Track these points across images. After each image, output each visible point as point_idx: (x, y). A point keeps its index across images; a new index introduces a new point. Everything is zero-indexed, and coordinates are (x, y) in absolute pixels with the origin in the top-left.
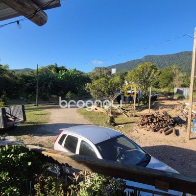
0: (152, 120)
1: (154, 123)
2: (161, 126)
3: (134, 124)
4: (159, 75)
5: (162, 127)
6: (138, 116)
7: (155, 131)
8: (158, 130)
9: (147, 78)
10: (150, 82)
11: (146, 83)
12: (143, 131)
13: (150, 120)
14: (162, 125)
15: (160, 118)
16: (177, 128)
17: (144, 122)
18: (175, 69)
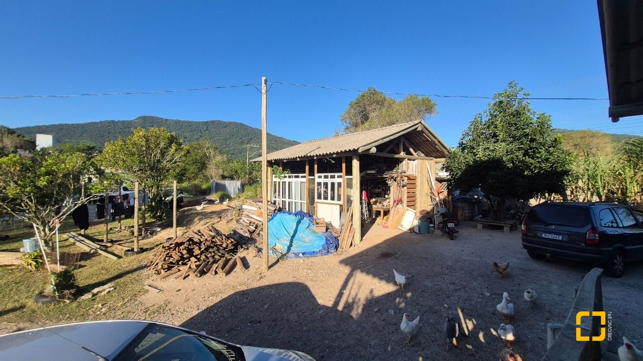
0: (190, 252)
1: (196, 257)
2: (211, 260)
3: (145, 272)
4: (185, 155)
5: (215, 262)
6: (146, 250)
7: (203, 273)
8: (208, 270)
9: (159, 161)
10: (168, 171)
11: (156, 171)
12: (172, 282)
13: (184, 252)
14: (213, 257)
15: (208, 243)
16: (242, 253)
17: (171, 260)
18: (208, 148)
